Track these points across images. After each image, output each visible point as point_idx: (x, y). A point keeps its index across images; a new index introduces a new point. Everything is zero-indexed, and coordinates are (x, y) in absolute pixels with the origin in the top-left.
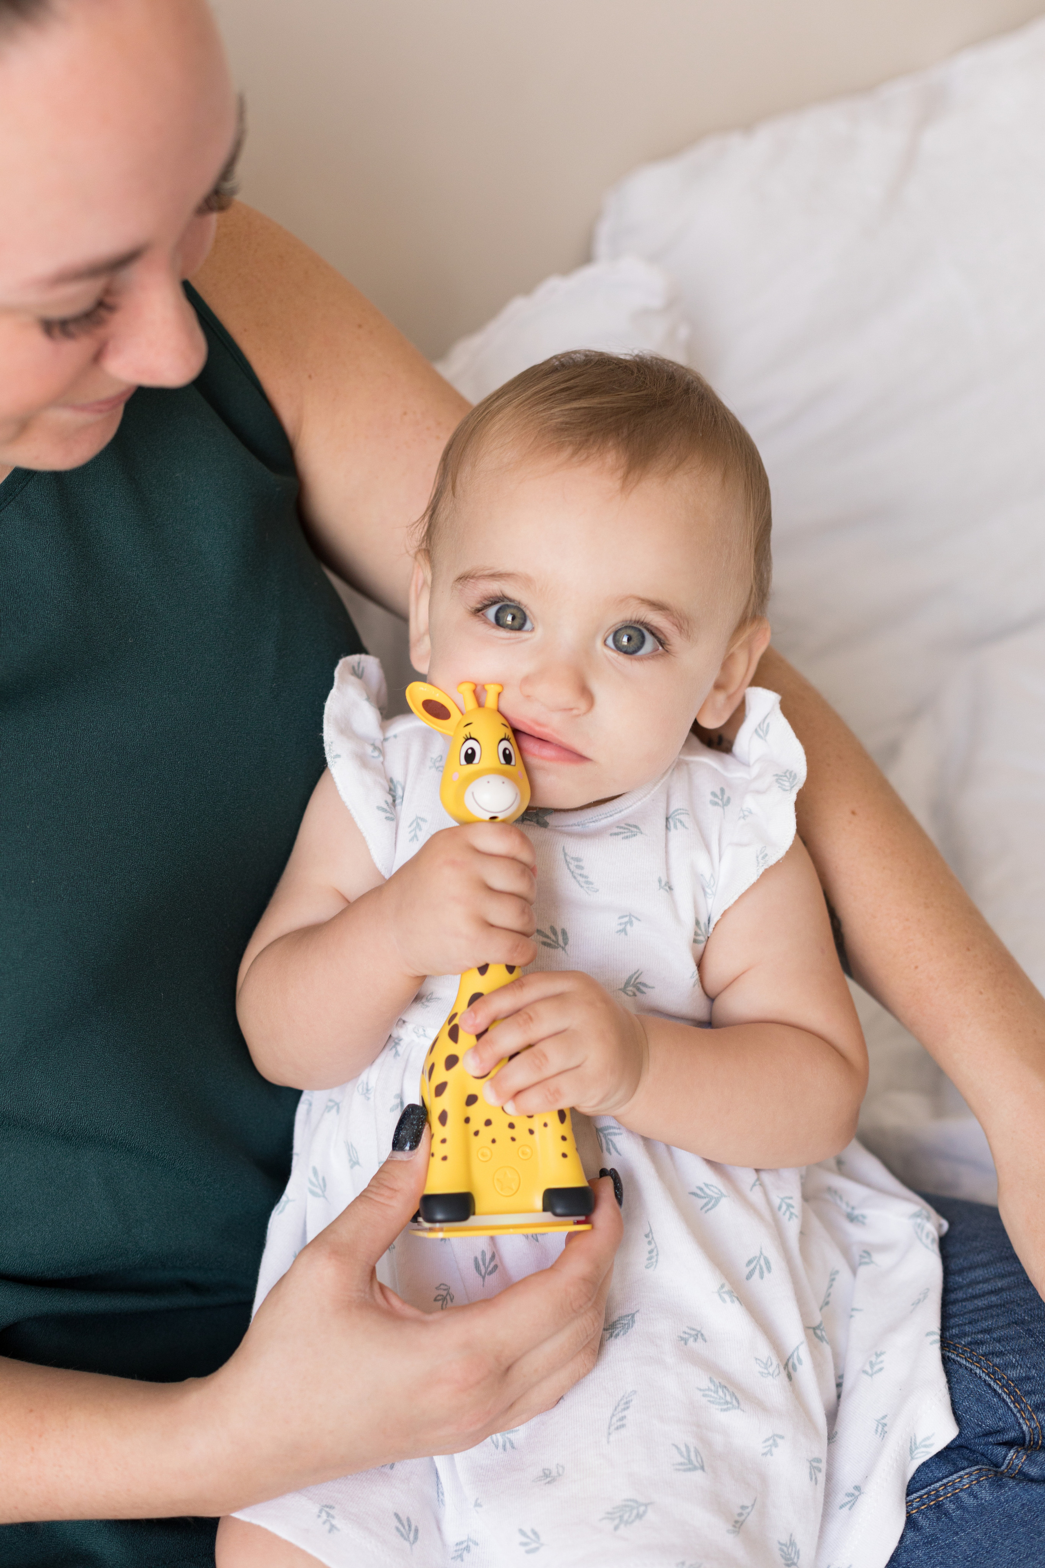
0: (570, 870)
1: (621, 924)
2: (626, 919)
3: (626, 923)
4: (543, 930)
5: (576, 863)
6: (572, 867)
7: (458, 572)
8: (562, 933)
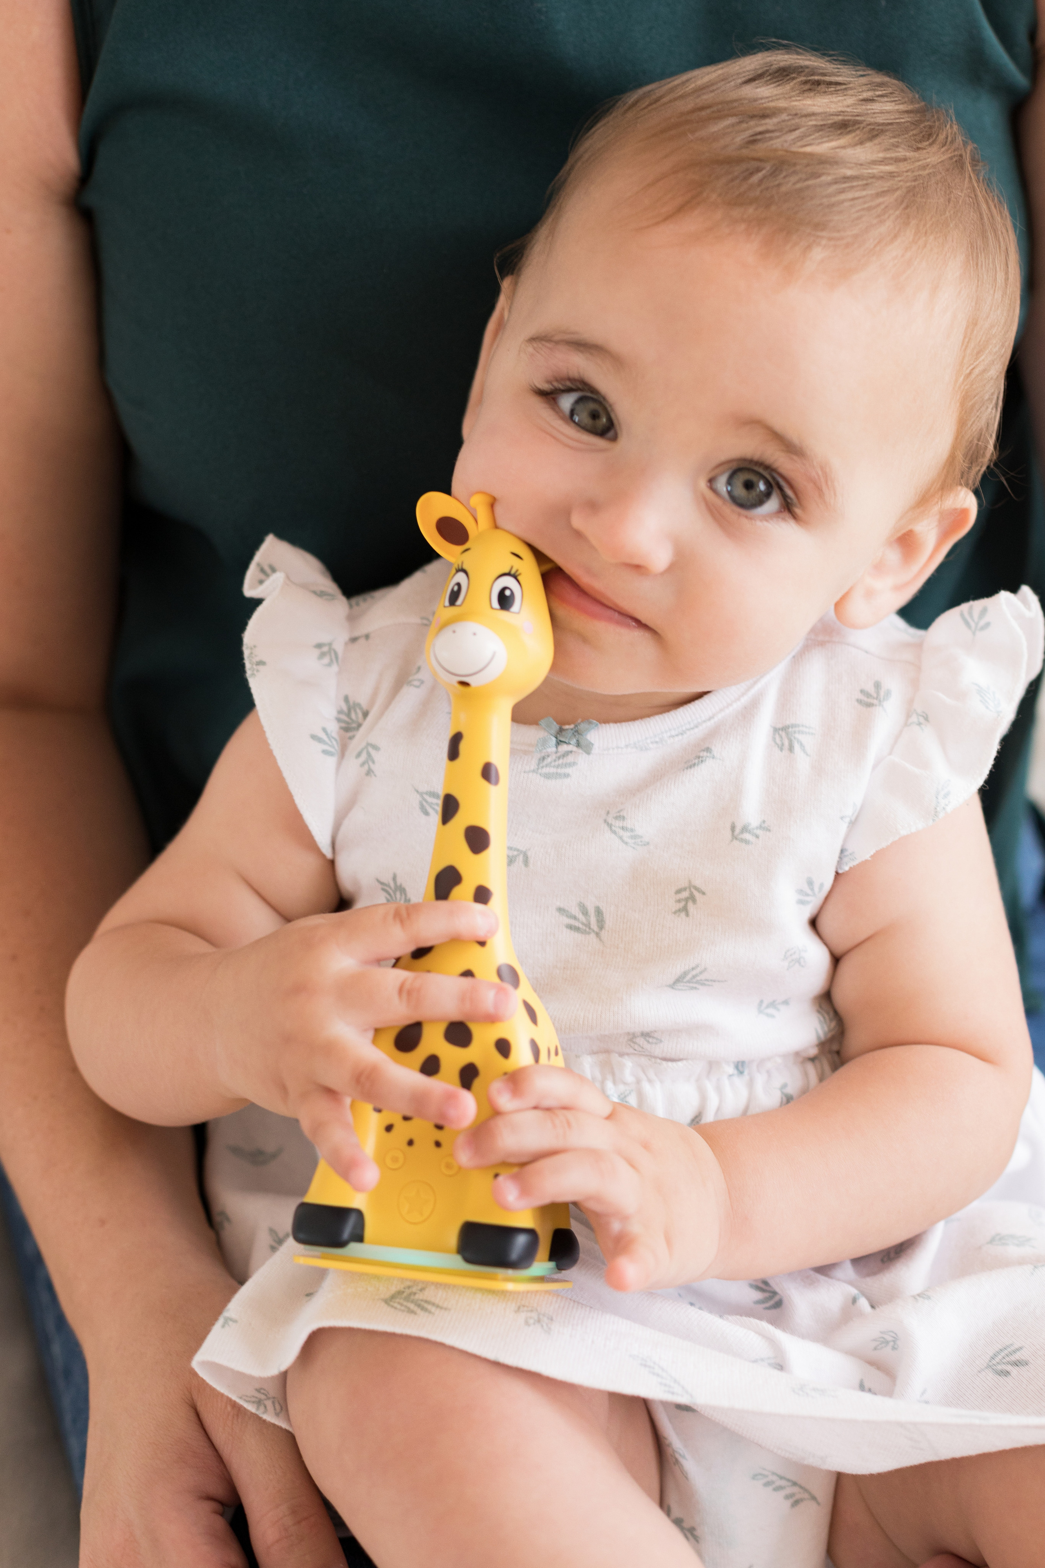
1: (679, 901)
2: (685, 894)
3: (687, 900)
4: (566, 908)
7: (532, 329)
8: (595, 912)
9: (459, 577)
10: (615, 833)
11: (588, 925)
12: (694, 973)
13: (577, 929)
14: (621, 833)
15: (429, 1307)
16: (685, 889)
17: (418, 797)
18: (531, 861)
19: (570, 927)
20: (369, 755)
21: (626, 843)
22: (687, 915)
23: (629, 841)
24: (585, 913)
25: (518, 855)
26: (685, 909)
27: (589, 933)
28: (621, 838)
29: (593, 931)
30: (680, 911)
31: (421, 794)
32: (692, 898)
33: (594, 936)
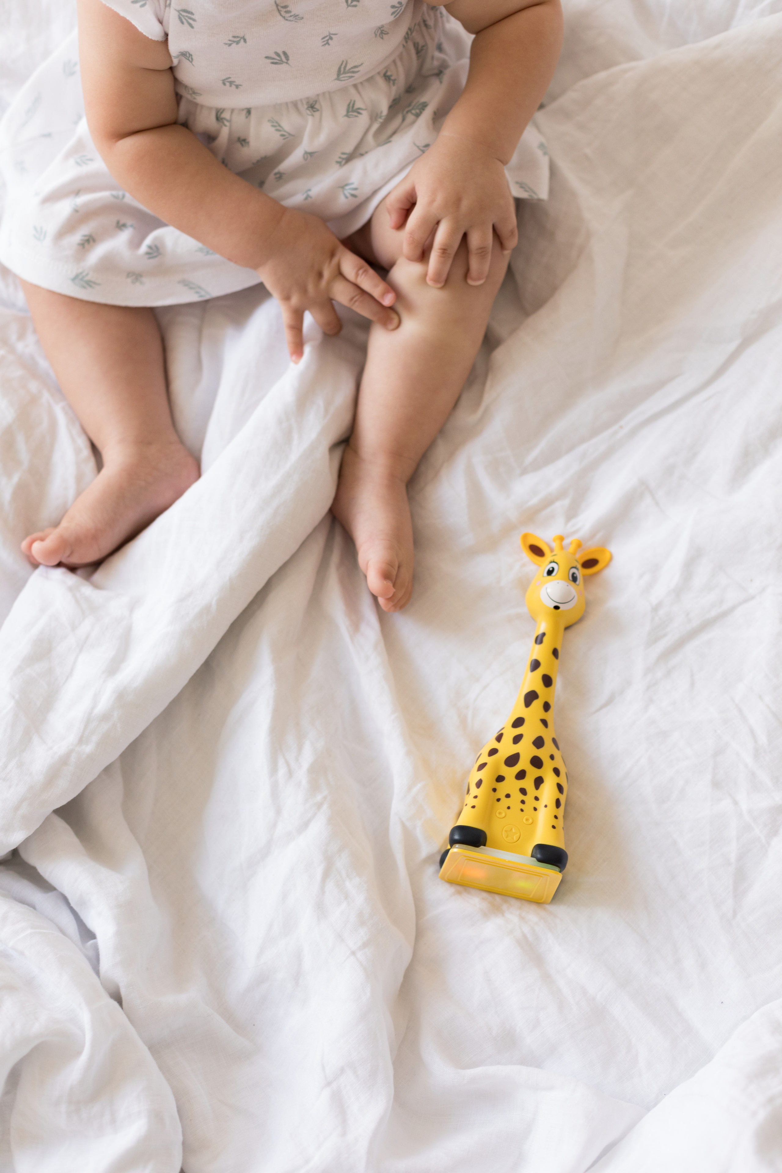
0: (282, 16)
4: (269, 56)
5: (285, 10)
6: (283, 13)
8: (283, 54)
9: (554, 565)
11: (281, 60)
12: (343, 66)
13: (276, 63)
16: (327, 36)
18: (247, 40)
19: (273, 63)
24: (278, 55)
25: (240, 40)
26: (328, 43)
27: (282, 64)
29: (284, 62)
30: (325, 44)
31: (178, 11)
32: (331, 38)
33: (285, 64)
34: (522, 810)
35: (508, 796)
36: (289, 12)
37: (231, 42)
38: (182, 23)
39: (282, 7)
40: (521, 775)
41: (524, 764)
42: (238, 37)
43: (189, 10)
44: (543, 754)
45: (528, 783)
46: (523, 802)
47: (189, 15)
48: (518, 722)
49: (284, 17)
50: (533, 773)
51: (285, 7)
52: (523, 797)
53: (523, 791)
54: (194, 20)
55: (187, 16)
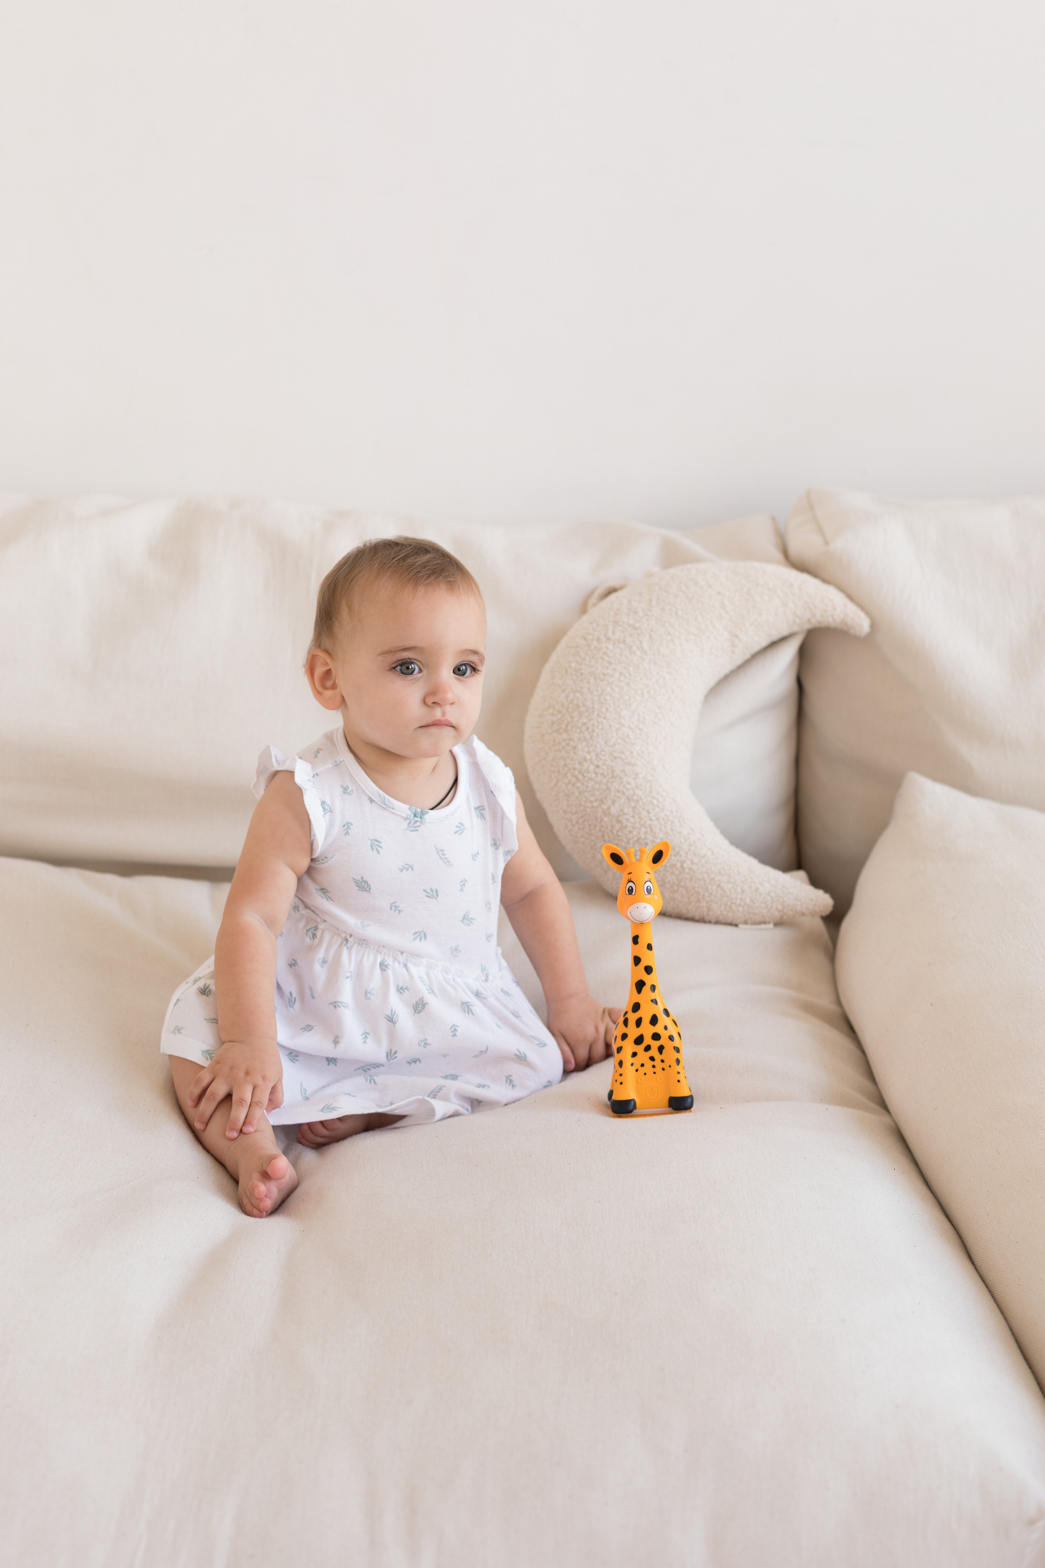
9: (631, 884)
10: (442, 860)
11: (433, 896)
13: (429, 897)
14: (444, 860)
15: (336, 1109)
16: (462, 882)
17: (370, 842)
18: (414, 869)
19: (427, 896)
20: (348, 826)
21: (446, 864)
22: (463, 891)
23: (446, 863)
24: (432, 891)
25: (409, 868)
28: (444, 862)
30: (461, 890)
31: (371, 840)
32: (465, 885)
33: (434, 899)
34: (655, 1073)
35: (642, 1065)
36: (444, 854)
37: (403, 868)
38: (373, 849)
39: (440, 850)
40: (648, 1048)
41: (648, 1040)
42: (408, 865)
43: (379, 840)
44: (658, 1029)
45: (654, 1052)
46: (654, 1066)
47: (378, 844)
48: (636, 1007)
49: (441, 857)
50: (655, 1044)
51: (442, 851)
52: (653, 1063)
53: (652, 1059)
54: (381, 848)
55: (377, 844)
